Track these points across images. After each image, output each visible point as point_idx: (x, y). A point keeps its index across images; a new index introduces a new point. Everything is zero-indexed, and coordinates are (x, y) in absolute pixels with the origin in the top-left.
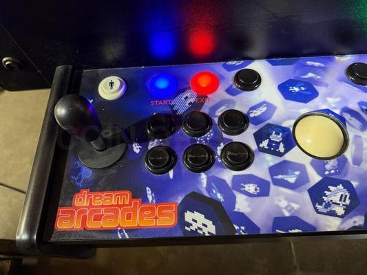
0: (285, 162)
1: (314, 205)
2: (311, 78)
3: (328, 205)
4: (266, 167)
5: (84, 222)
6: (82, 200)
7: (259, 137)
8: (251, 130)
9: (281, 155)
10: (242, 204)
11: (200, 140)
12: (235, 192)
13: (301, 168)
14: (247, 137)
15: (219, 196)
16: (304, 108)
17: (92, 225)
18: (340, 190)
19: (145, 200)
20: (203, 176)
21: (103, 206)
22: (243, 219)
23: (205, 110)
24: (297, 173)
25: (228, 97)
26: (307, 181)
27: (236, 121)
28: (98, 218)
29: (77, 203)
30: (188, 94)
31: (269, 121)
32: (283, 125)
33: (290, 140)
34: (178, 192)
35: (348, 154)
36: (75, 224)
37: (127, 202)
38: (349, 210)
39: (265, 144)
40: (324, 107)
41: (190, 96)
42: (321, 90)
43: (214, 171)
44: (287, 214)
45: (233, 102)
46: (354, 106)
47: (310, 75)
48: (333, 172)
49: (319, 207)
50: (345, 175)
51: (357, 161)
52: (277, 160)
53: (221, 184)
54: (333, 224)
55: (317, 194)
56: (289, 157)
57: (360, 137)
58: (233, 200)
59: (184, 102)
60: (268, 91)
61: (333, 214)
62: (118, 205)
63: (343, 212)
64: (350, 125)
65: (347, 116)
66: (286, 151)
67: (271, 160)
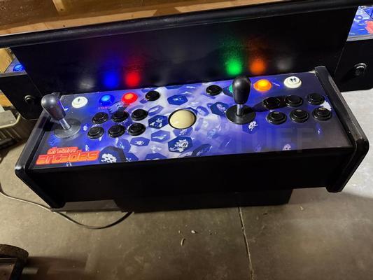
2: (186, 94)
4: (150, 134)
6: (52, 152)
7: (150, 121)
8: (148, 118)
10: (133, 149)
15: (123, 147)
19: (84, 150)
20: (117, 139)
23: (126, 111)
25: (141, 104)
26: (169, 138)
30: (119, 104)
34: (102, 146)
35: (194, 127)
38: (186, 150)
39: (153, 124)
41: (120, 105)
44: (154, 152)
45: (142, 106)
47: (187, 92)
49: (171, 149)
51: (197, 129)
53: (125, 142)
54: (176, 156)
55: (172, 144)
61: (178, 151)
65: (199, 110)
67: (154, 130)
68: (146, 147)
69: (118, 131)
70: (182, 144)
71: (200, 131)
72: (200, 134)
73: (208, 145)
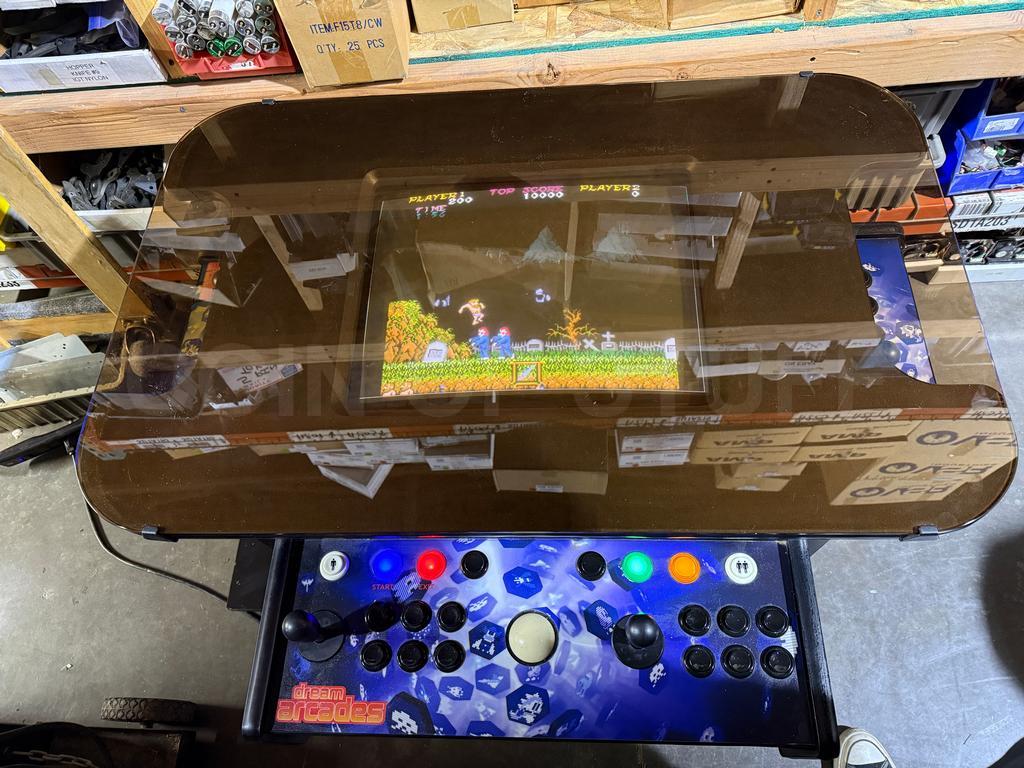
0: (493, 666)
1: (509, 711)
2: (540, 567)
3: (521, 713)
4: (474, 670)
5: (302, 716)
6: (301, 693)
8: (469, 626)
9: (489, 657)
10: (445, 707)
11: (418, 636)
12: (441, 694)
13: (506, 672)
14: (462, 636)
15: (426, 698)
16: (523, 605)
17: (309, 718)
18: (535, 698)
19: (358, 697)
20: (414, 676)
21: (319, 700)
22: (443, 721)
23: (426, 600)
24: (501, 678)
25: (453, 584)
27: (454, 615)
28: (314, 712)
29: (296, 696)
30: (411, 578)
31: (487, 618)
32: (499, 624)
33: (502, 642)
34: (388, 692)
35: (553, 662)
36: (293, 715)
37: (341, 698)
38: (538, 719)
39: (477, 644)
40: (544, 605)
41: (413, 580)
42: (546, 583)
43: (425, 671)
44: (483, 719)
46: (573, 606)
47: (540, 563)
48: (534, 679)
49: (512, 713)
50: (544, 684)
51: (559, 670)
52: (486, 663)
54: (521, 731)
56: (496, 660)
57: (569, 642)
58: (436, 702)
59: (406, 588)
60: (492, 582)
61: (523, 721)
62: (333, 700)
63: (532, 720)
64: (564, 628)
66: (495, 654)
67: (479, 662)
68: (467, 703)
69: (415, 658)
70: (531, 703)
71: (565, 675)
72: (565, 681)
73: (577, 713)
